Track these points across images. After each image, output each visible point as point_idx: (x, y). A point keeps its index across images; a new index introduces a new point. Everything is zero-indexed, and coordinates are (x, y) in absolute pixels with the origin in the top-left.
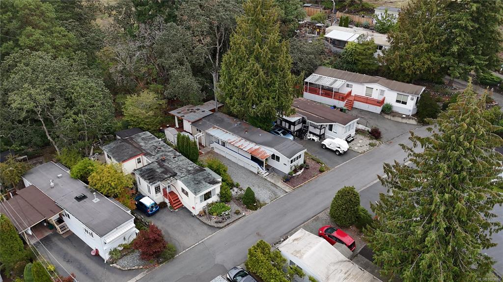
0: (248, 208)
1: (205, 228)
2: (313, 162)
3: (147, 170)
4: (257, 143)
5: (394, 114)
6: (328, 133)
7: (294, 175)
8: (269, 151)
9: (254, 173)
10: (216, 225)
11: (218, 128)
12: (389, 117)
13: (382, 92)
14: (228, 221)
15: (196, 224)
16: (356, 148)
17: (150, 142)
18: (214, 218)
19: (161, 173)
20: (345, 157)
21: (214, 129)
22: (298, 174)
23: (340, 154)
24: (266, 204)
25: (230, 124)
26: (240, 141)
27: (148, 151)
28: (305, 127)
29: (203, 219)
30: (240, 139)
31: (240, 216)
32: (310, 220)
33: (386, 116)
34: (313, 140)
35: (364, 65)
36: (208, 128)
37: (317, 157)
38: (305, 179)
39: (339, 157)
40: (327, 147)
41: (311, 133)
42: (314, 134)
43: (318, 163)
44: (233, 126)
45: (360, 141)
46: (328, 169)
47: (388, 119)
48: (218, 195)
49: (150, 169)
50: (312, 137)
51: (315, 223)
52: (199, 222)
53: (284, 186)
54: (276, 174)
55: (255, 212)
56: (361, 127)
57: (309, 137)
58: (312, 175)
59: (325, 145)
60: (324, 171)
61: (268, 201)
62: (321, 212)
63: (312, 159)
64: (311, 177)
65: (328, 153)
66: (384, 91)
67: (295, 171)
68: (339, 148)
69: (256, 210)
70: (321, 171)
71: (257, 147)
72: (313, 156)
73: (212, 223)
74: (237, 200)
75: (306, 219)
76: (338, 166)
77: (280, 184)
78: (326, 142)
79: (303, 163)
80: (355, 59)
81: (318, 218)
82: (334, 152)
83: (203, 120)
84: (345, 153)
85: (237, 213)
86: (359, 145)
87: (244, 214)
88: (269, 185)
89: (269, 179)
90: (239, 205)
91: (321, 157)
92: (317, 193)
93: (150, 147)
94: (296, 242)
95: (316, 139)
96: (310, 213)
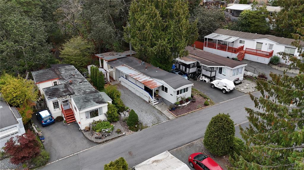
0: (130, 129)
1: (85, 141)
2: (201, 98)
3: (53, 89)
4: (151, 77)
5: (281, 65)
6: (218, 75)
7: (180, 105)
8: (159, 83)
9: (146, 102)
10: (95, 140)
11: (126, 66)
12: (276, 67)
13: (271, 46)
14: (107, 138)
15: (78, 138)
16: (242, 89)
17: (69, 72)
18: (97, 134)
19: (62, 92)
20: (231, 95)
21: (123, 66)
22: (183, 105)
23: (227, 93)
24: (148, 127)
25: (136, 64)
26: (139, 75)
27: (64, 77)
28: (199, 70)
29: (87, 134)
30: (139, 73)
31: (121, 135)
32: (184, 146)
33: (274, 67)
34: (205, 81)
35: (256, 27)
36: (118, 65)
37: (205, 94)
38: (189, 110)
39: (225, 95)
40: (215, 86)
41: (203, 75)
42: (206, 76)
43: (205, 98)
44: (138, 65)
45: (247, 85)
46: (212, 103)
47: (275, 69)
48: (105, 114)
49: (56, 88)
50: (204, 78)
51: (188, 149)
52: (82, 136)
53: (168, 114)
54: (165, 104)
55: (135, 133)
56: (249, 74)
57: (202, 78)
58: (197, 108)
59: (213, 85)
60: (208, 105)
61: (150, 125)
62: (197, 139)
63: (200, 95)
64: (195, 109)
65: (216, 92)
66: (272, 45)
67: (181, 102)
68: (226, 87)
69: (137, 131)
70: (206, 105)
71: (151, 79)
72: (202, 93)
73: (93, 138)
74: (123, 121)
75: (180, 144)
76: (223, 102)
77: (166, 112)
78: (214, 82)
79: (190, 96)
80: (249, 22)
81: (193, 145)
82: (221, 91)
83: (118, 60)
84: (231, 92)
85: (119, 132)
86: (245, 87)
87: (124, 133)
88: (156, 112)
89: (157, 107)
90: (123, 125)
91: (208, 94)
92: (197, 123)
93: (67, 75)
94: (155, 164)
95: (207, 80)
96: (186, 140)
